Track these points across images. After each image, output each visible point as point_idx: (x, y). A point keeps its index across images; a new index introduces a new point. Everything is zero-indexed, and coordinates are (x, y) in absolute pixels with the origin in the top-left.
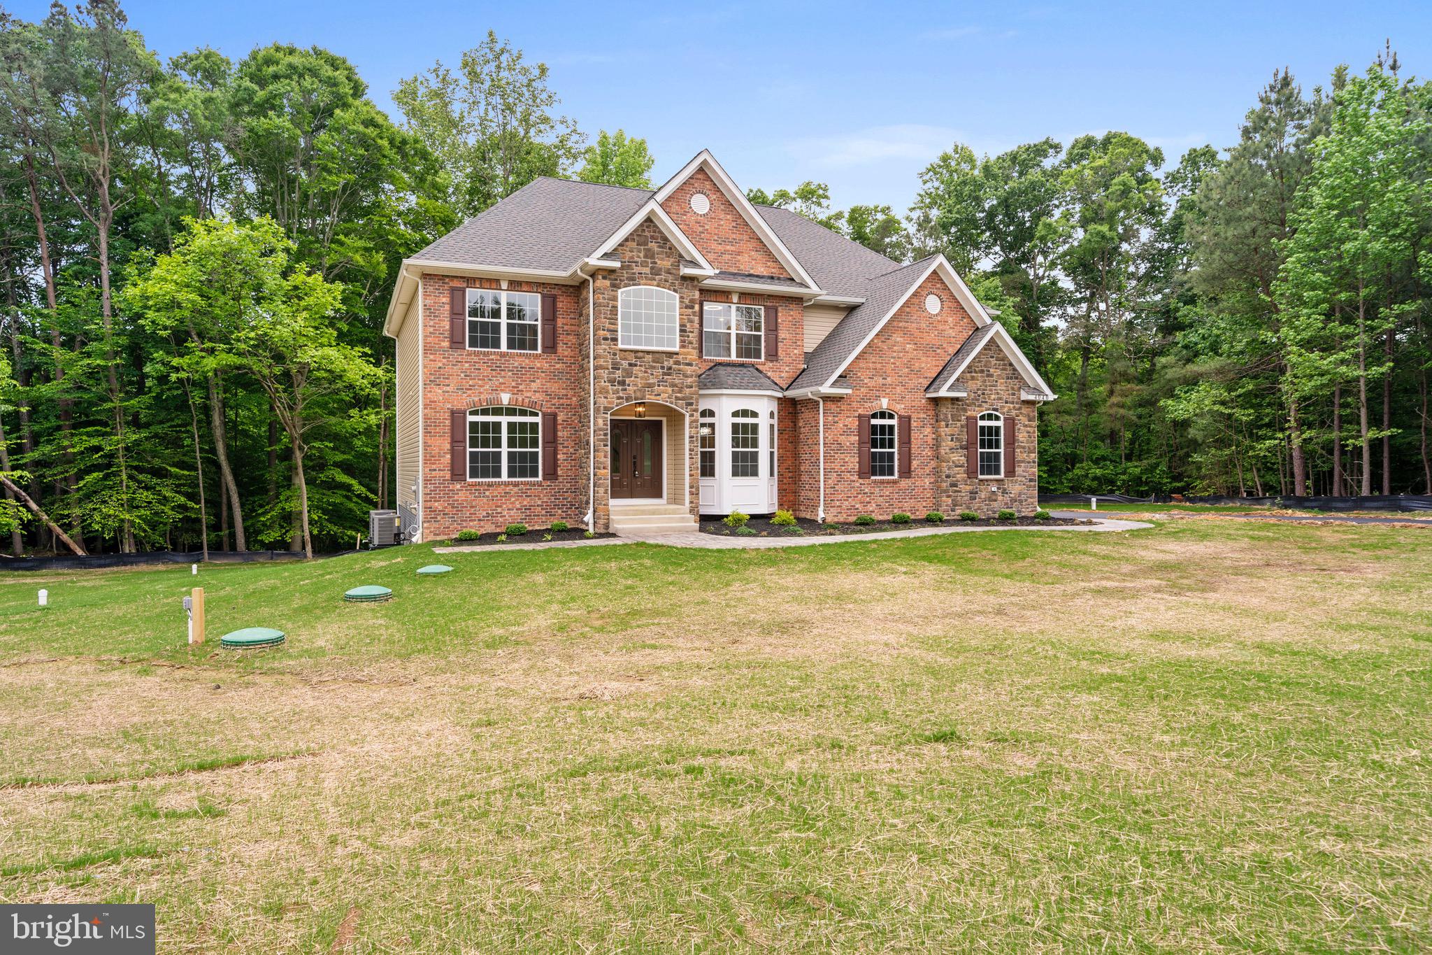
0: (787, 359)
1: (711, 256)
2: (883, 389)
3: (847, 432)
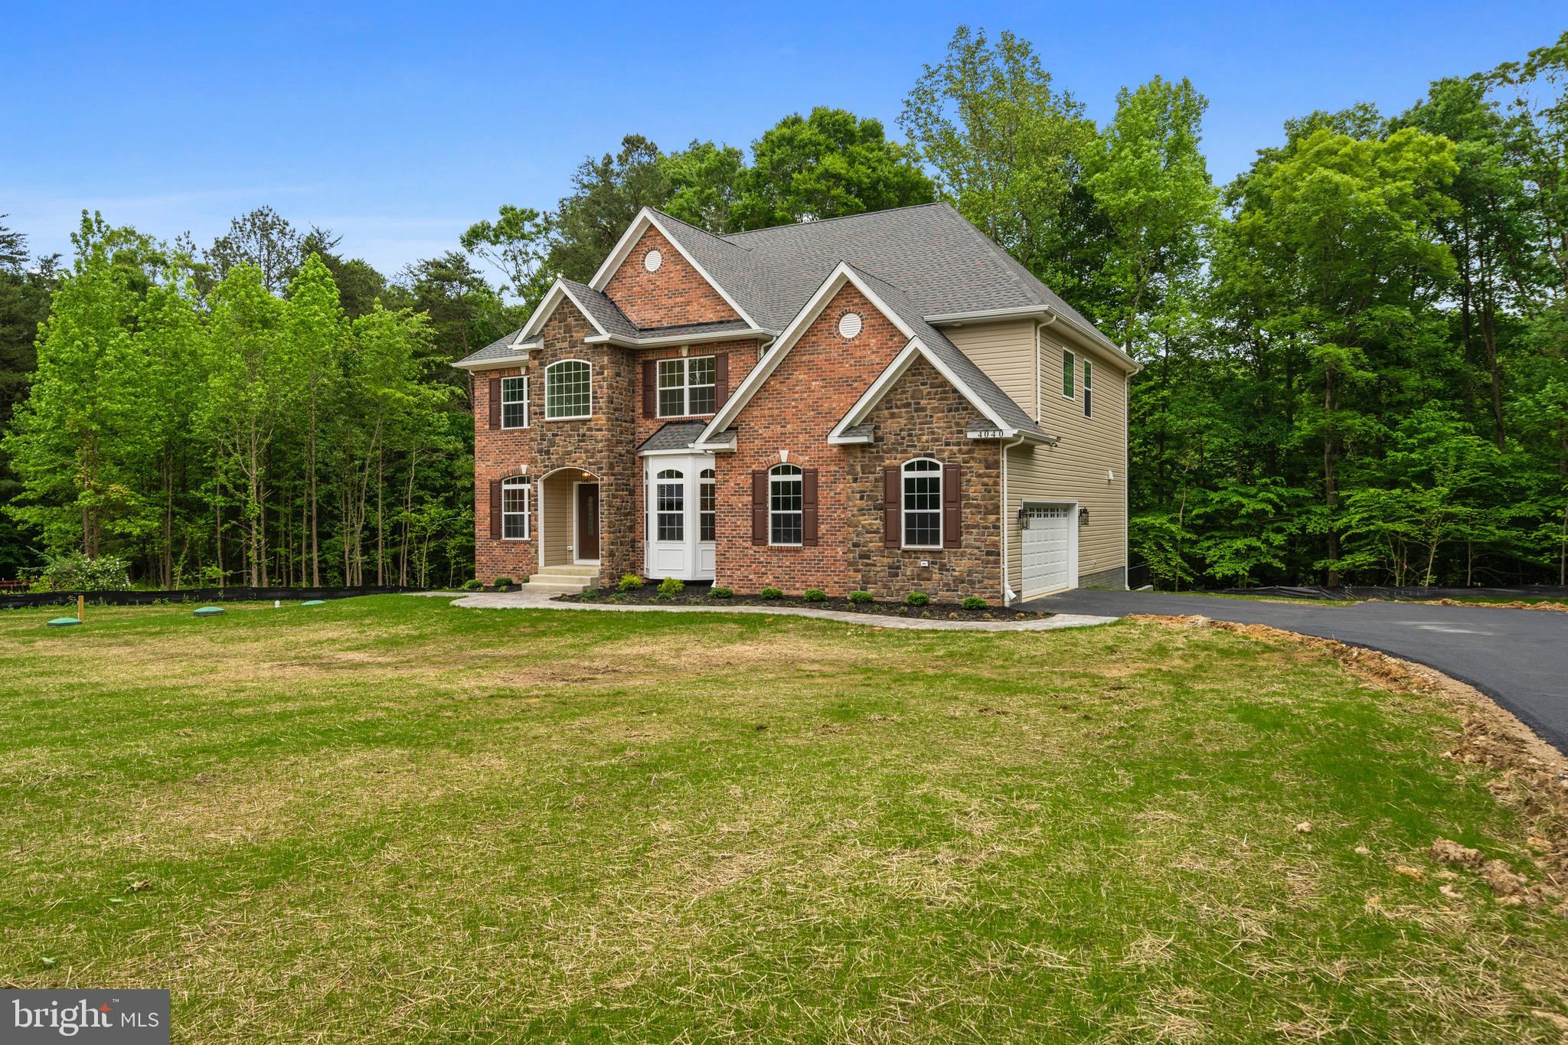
1: (662, 312)
2: (781, 440)
3: (739, 492)
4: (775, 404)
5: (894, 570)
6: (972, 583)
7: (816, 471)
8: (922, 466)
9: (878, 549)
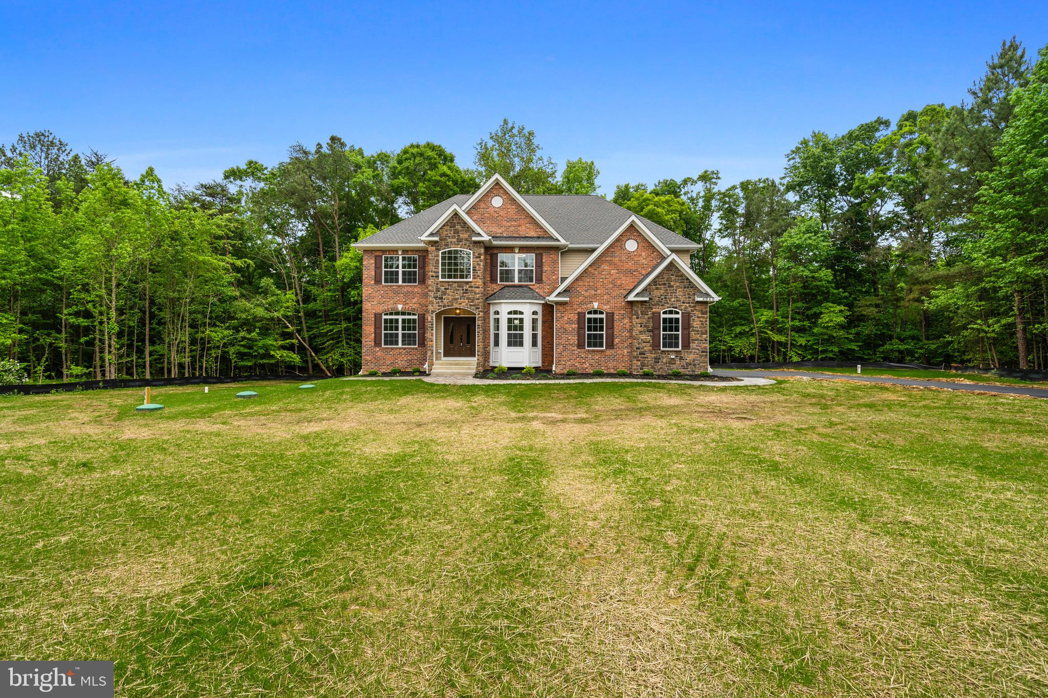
0: (548, 282)
1: (503, 229)
2: (594, 297)
3: (570, 322)
4: (592, 280)
5: (657, 360)
6: (695, 365)
7: (613, 314)
8: (671, 312)
9: (649, 350)
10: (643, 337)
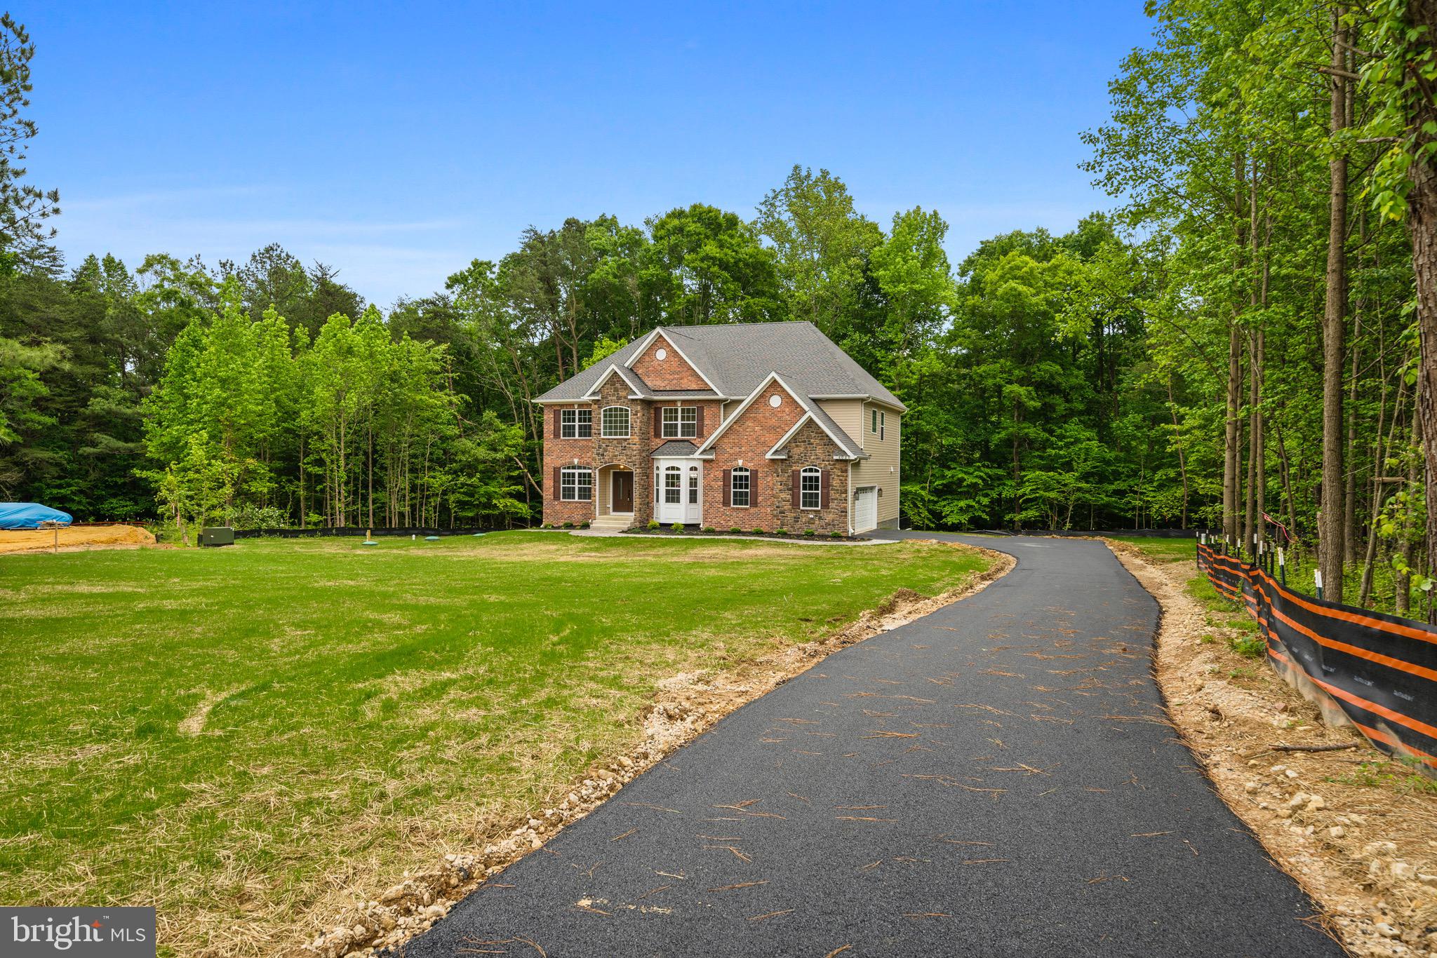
1: (666, 382)
2: (739, 455)
3: (716, 480)
4: (736, 437)
5: (796, 519)
6: (834, 525)
7: (757, 471)
8: (811, 470)
9: (789, 509)
10: (783, 495)
